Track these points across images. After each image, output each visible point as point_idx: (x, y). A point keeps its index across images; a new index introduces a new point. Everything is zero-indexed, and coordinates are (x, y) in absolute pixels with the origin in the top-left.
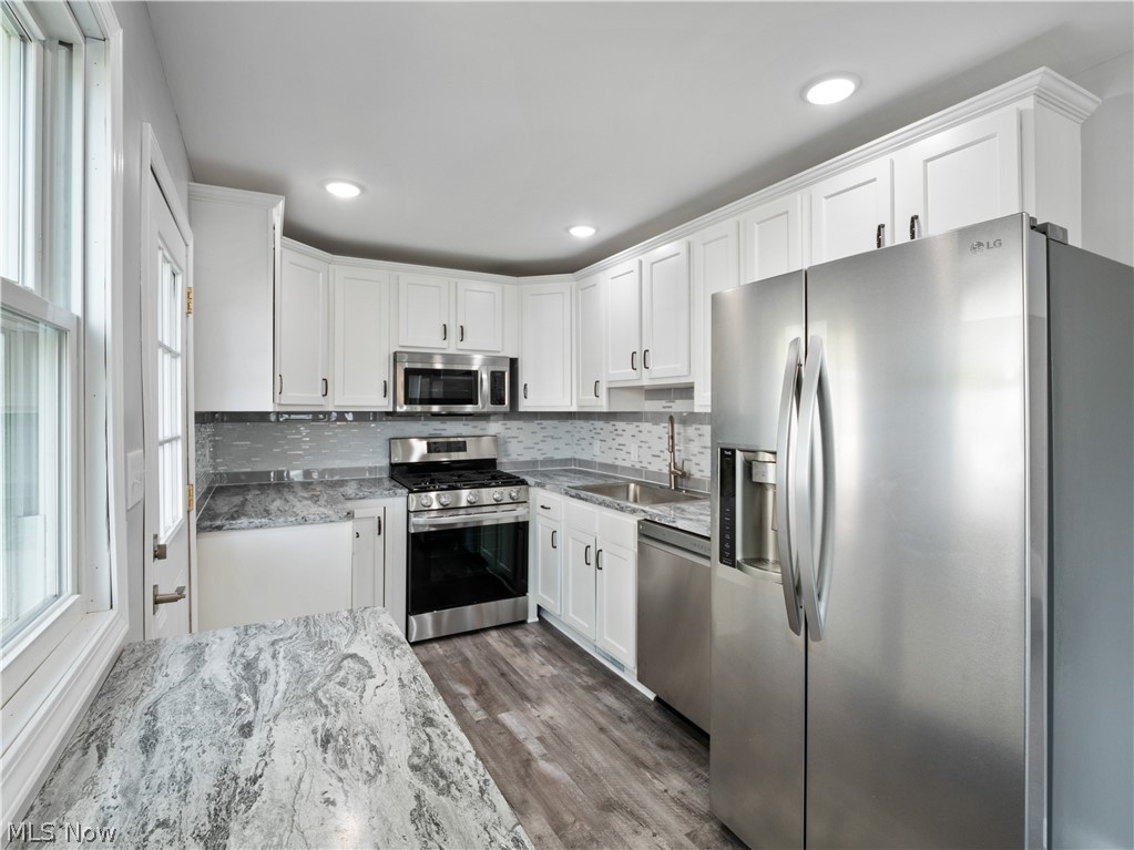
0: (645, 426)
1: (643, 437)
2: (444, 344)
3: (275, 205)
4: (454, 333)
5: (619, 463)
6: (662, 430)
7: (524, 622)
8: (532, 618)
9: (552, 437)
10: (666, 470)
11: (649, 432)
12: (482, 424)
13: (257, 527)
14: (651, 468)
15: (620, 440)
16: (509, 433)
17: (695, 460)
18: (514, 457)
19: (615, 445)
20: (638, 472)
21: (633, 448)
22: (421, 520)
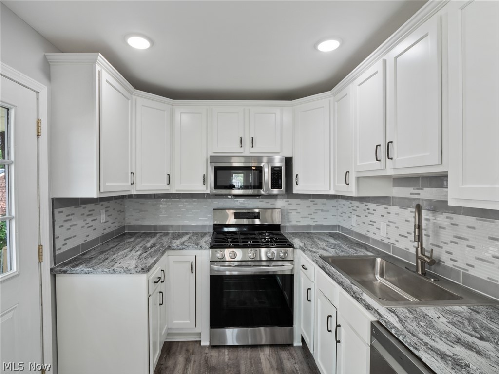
0: (394, 209)
1: (392, 217)
2: (241, 150)
4: (247, 142)
5: (370, 235)
6: (409, 214)
8: (297, 343)
9: (322, 210)
10: (413, 251)
11: (397, 214)
12: (271, 201)
14: (398, 245)
15: (371, 218)
16: (291, 207)
17: (446, 248)
19: (367, 221)
20: (387, 246)
21: (383, 225)
22: (216, 267)
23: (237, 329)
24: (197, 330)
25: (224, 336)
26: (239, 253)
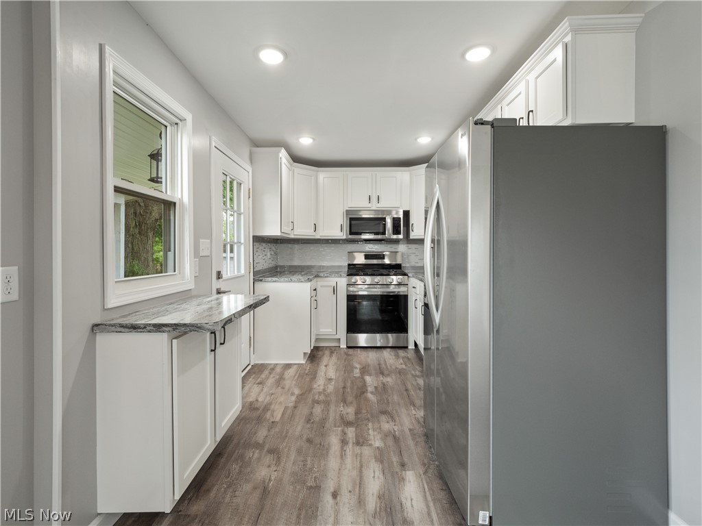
2: (370, 205)
3: (280, 151)
4: (374, 199)
7: (407, 347)
8: (411, 346)
13: (274, 282)
18: (413, 264)
22: (351, 289)
23: (366, 335)
24: (337, 337)
25: (356, 339)
26: (368, 279)
